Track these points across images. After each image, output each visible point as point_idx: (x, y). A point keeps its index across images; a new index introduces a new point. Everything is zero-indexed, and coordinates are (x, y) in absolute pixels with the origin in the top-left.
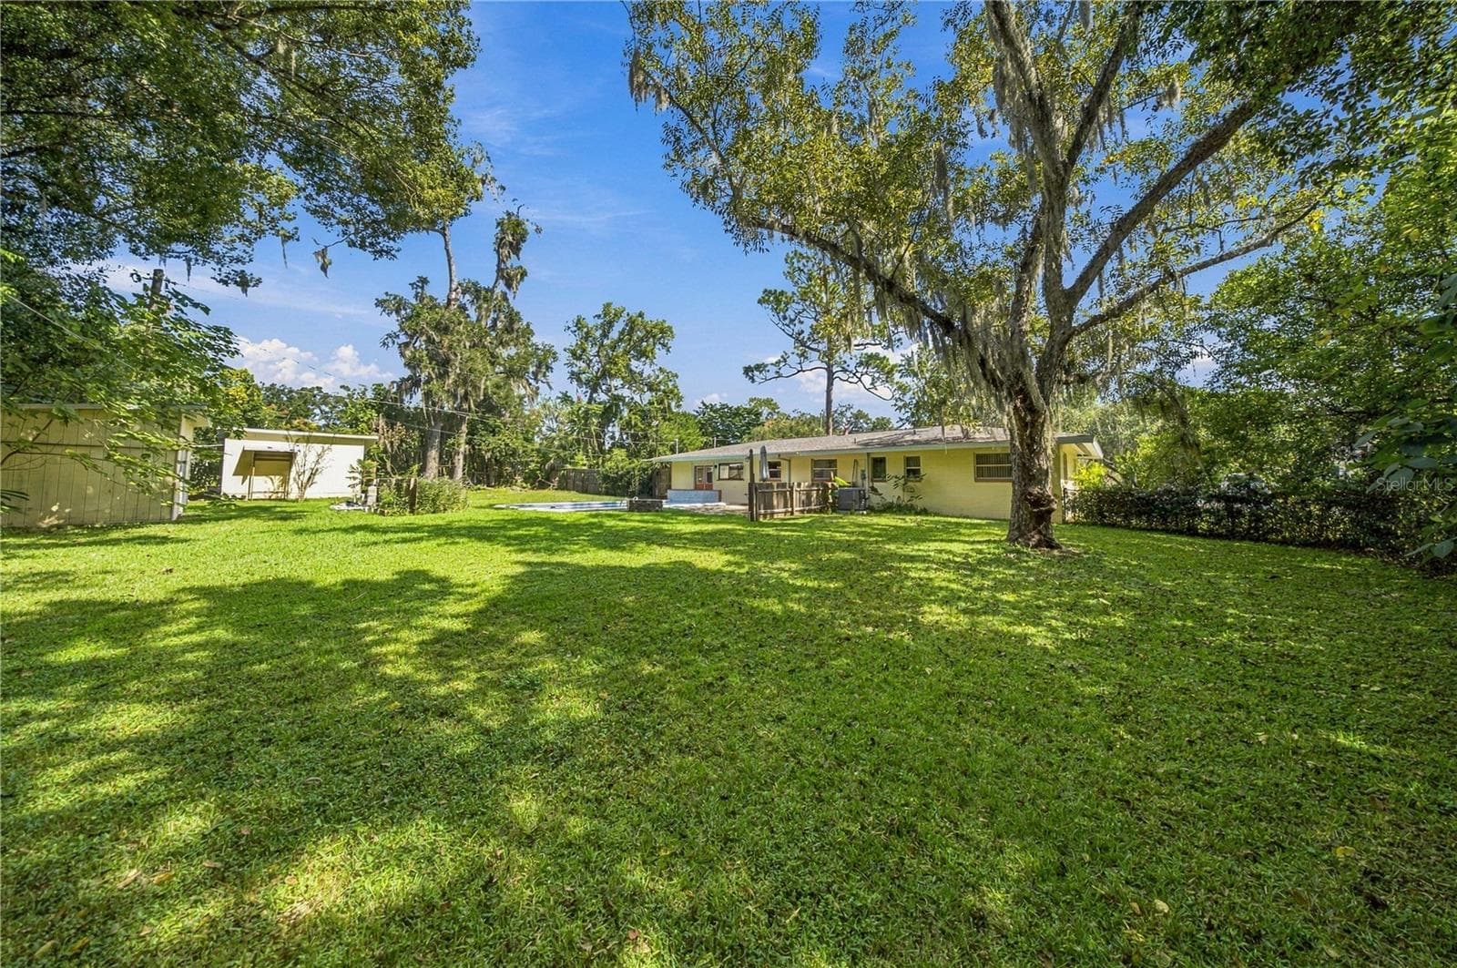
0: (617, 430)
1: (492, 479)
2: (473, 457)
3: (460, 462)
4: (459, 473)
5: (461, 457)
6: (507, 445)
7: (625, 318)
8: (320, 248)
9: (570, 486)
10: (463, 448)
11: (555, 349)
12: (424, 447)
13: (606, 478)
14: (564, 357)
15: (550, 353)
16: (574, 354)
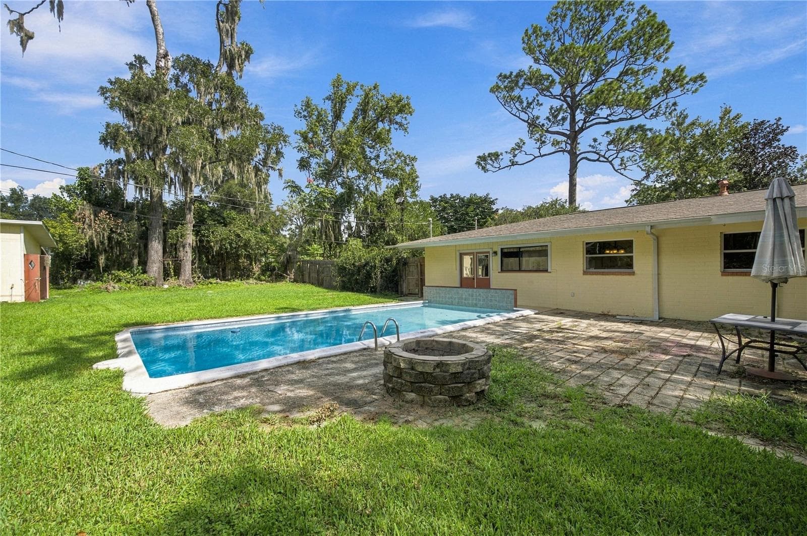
0: (352, 219)
1: (228, 272)
2: (201, 249)
3: (187, 256)
4: (187, 267)
5: (189, 250)
6: (238, 236)
7: (358, 92)
8: (15, 16)
9: (307, 279)
10: (190, 239)
11: (286, 132)
12: (145, 237)
13: (342, 269)
14: (295, 140)
15: (279, 136)
16: (305, 138)
